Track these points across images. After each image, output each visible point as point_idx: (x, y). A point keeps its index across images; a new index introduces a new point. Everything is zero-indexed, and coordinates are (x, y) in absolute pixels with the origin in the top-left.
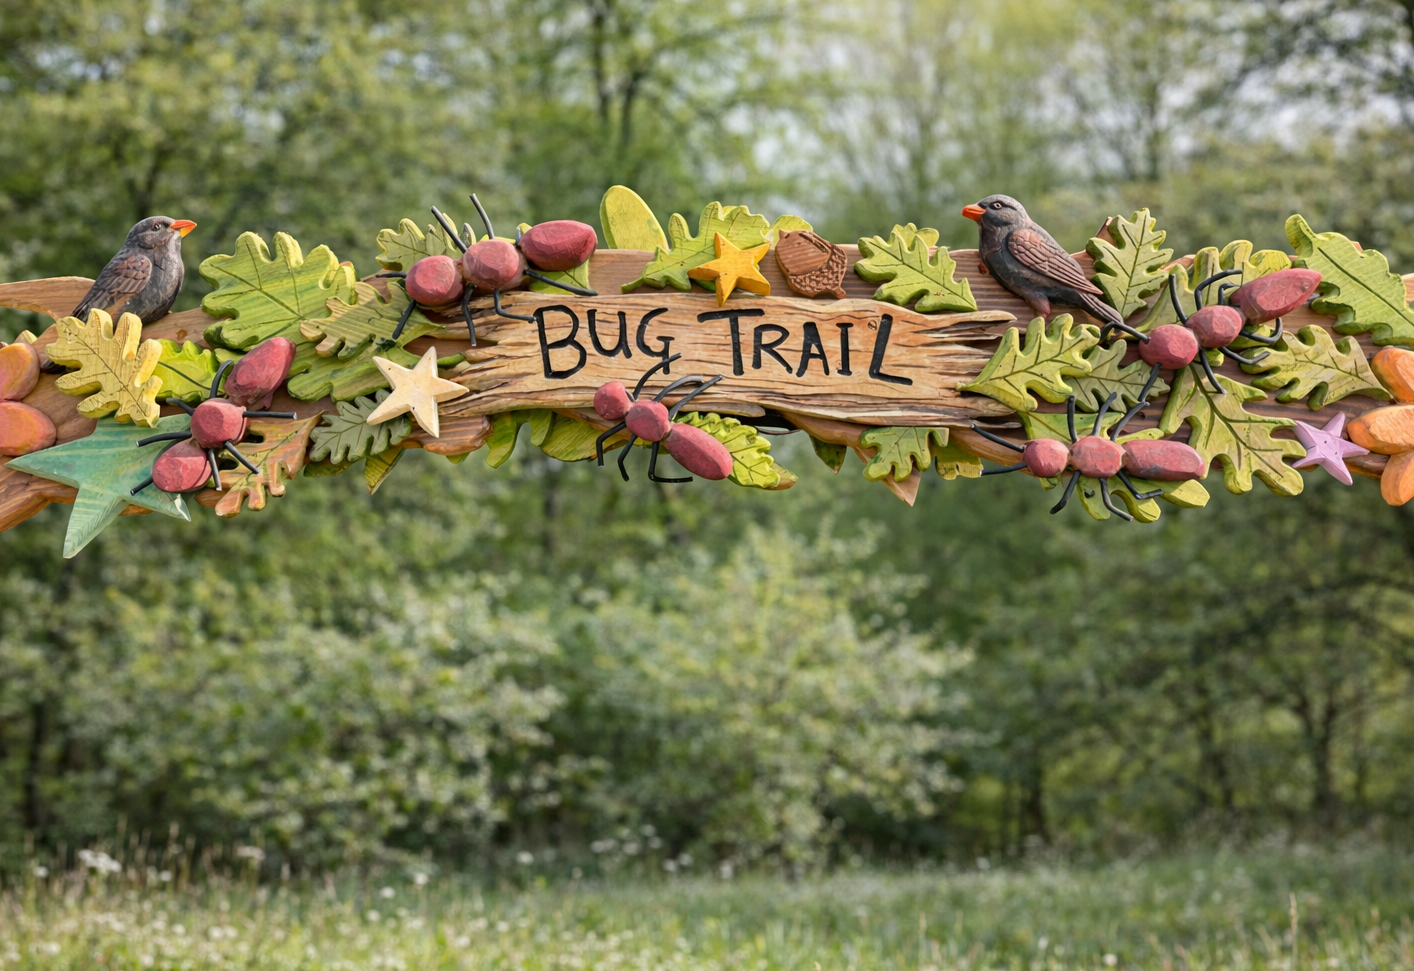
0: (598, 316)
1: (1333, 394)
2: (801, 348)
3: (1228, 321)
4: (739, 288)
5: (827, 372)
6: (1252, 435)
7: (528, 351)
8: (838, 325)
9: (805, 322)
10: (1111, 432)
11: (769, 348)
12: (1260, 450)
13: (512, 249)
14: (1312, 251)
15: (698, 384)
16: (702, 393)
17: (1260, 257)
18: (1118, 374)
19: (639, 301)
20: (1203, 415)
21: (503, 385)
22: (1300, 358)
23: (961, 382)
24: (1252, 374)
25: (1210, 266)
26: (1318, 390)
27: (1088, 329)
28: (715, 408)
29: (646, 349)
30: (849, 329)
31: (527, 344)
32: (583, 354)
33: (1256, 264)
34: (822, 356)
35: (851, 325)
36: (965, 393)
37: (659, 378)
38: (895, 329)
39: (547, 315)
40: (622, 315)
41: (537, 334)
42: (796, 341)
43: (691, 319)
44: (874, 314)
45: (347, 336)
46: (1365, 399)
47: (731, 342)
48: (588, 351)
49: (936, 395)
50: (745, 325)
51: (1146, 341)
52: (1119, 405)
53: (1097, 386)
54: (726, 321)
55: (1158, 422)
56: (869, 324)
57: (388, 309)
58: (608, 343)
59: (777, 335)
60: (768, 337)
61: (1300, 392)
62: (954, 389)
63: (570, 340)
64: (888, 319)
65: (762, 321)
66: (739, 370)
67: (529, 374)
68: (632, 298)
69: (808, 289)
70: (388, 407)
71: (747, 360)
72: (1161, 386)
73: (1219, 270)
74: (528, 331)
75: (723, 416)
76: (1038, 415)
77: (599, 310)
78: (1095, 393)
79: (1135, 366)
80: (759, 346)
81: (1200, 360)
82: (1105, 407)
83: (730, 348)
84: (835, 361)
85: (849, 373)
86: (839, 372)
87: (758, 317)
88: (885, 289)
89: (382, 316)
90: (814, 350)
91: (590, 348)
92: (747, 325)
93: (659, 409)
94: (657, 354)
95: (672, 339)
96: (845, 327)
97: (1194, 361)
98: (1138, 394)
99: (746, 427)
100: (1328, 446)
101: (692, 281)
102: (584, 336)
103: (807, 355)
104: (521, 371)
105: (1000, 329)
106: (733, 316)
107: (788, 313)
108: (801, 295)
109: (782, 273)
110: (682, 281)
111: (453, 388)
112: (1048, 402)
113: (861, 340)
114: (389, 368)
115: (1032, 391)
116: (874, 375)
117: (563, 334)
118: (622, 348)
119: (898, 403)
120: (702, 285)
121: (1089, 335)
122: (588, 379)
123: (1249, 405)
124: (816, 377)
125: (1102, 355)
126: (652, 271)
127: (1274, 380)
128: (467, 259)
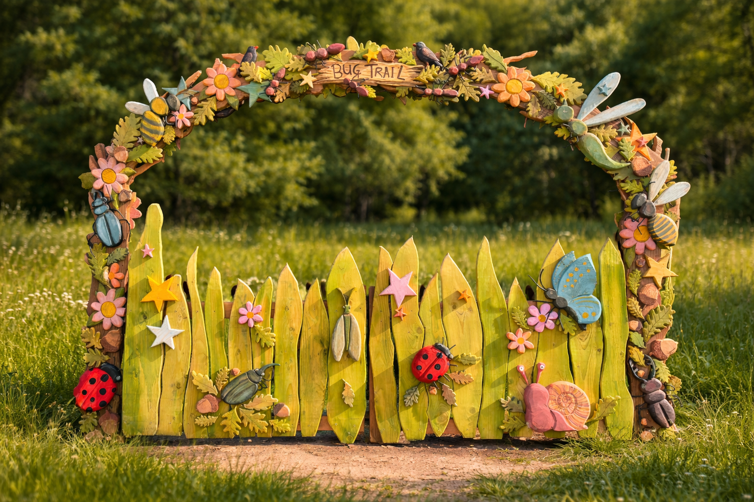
1: (484, 81)
3: (464, 66)
4: (372, 60)
5: (389, 77)
6: (471, 89)
9: (385, 67)
10: (441, 88)
11: (378, 72)
12: (472, 93)
13: (326, 50)
14: (486, 51)
16: (365, 81)
18: (443, 76)
19: (353, 62)
20: (461, 85)
21: (327, 79)
22: (479, 74)
23: (414, 79)
24: (470, 77)
26: (482, 80)
28: (366, 84)
29: (354, 73)
31: (331, 71)
33: (474, 53)
34: (388, 74)
37: (356, 78)
38: (403, 69)
39: (335, 66)
40: (350, 66)
41: (333, 69)
42: (384, 71)
43: (363, 66)
44: (399, 65)
45: (294, 68)
46: (493, 82)
48: (343, 74)
49: (409, 81)
51: (450, 70)
52: (443, 83)
53: (439, 79)
54: (370, 67)
55: (451, 86)
56: (398, 68)
57: (301, 63)
58: (347, 72)
59: (380, 70)
60: (378, 70)
61: (478, 80)
63: (339, 72)
64: (402, 66)
66: (372, 77)
67: (331, 77)
68: (351, 62)
69: (387, 60)
70: (303, 83)
71: (374, 74)
72: (451, 79)
74: (331, 69)
75: (367, 86)
76: (428, 85)
77: (345, 65)
79: (447, 75)
80: (376, 72)
82: (441, 83)
83: (371, 72)
84: (390, 75)
85: (393, 77)
86: (391, 77)
87: (376, 66)
88: (400, 60)
92: (374, 67)
93: (356, 84)
95: (360, 70)
96: (393, 68)
97: (458, 74)
98: (447, 80)
99: (371, 87)
100: (486, 92)
101: (363, 58)
102: (342, 71)
103: (385, 74)
104: (329, 76)
105: (421, 69)
106: (371, 65)
107: (382, 65)
108: (385, 61)
109: (382, 57)
110: (360, 58)
111: (315, 79)
112: (431, 82)
113: (396, 71)
114: (303, 76)
115: (427, 79)
116: (398, 78)
117: (338, 70)
118: (350, 72)
119: (402, 82)
120: (365, 59)
121: (438, 68)
122: (343, 78)
123: (470, 83)
124: (387, 78)
125: (441, 72)
126: (355, 55)
127: (473, 78)
128: (316, 52)
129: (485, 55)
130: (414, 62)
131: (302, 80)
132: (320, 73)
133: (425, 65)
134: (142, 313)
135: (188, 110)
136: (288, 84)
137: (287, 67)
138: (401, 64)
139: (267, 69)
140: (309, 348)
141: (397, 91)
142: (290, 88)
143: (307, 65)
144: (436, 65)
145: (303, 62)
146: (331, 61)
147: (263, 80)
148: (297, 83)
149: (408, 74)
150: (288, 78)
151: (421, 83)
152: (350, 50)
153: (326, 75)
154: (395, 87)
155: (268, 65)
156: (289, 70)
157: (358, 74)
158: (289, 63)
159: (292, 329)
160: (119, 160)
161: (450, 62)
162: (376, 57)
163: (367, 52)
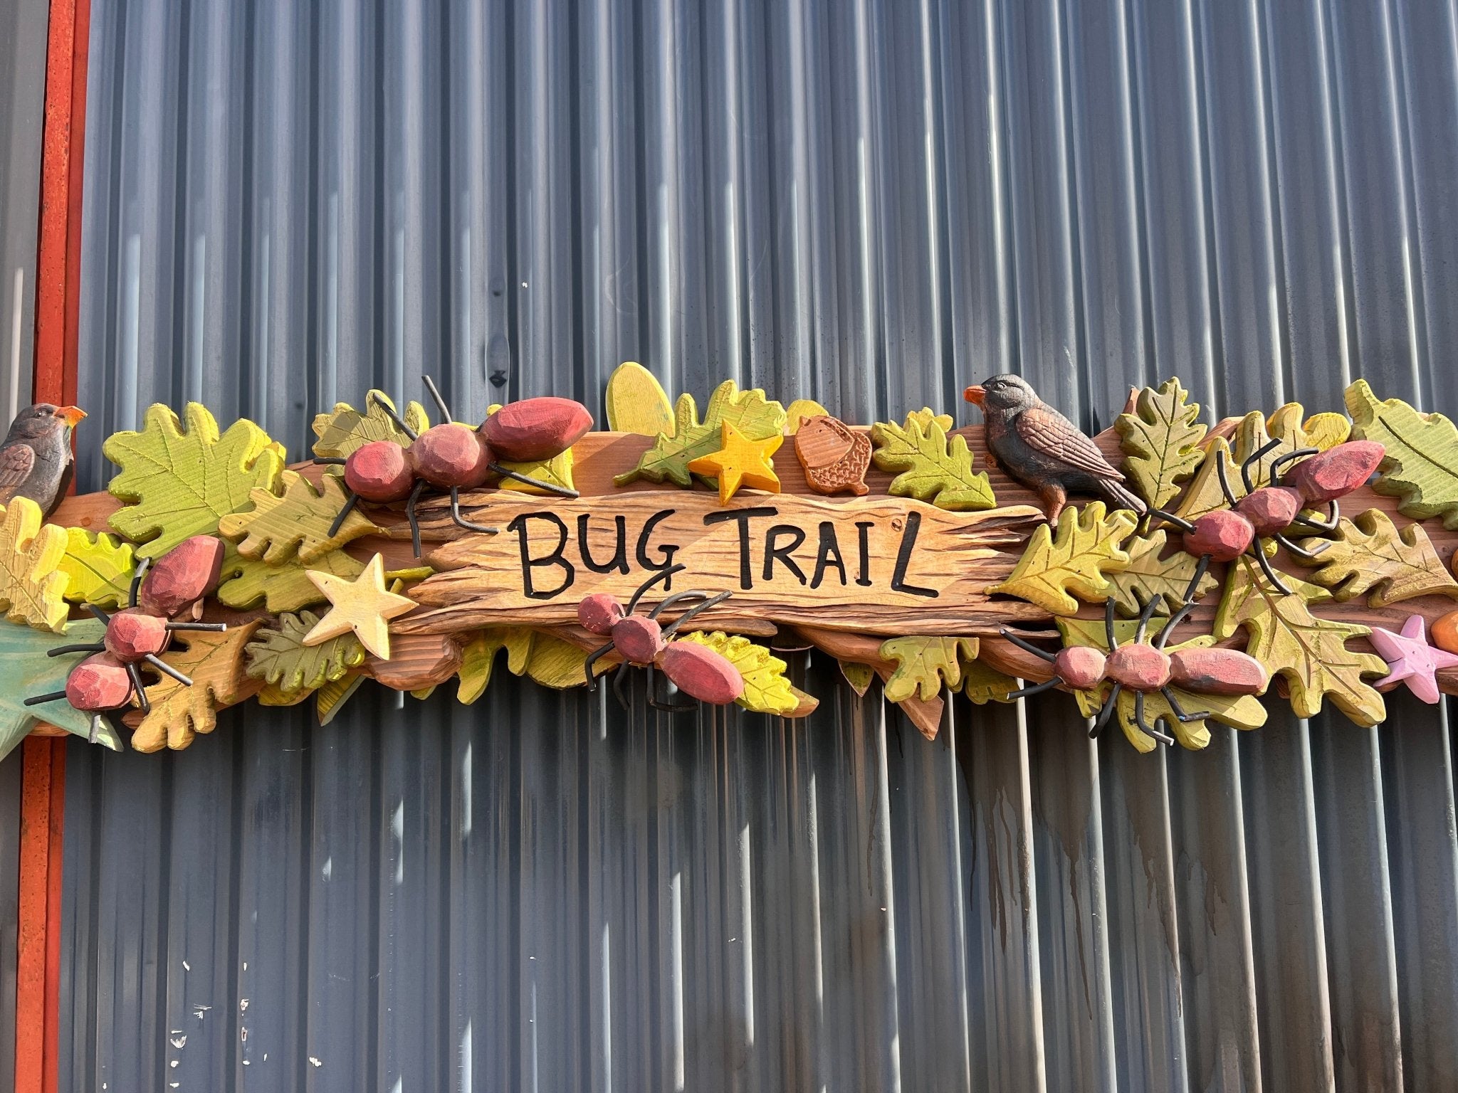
0: (590, 523)
1: (1394, 593)
2: (816, 554)
3: (1284, 505)
4: (746, 485)
5: (844, 582)
6: (1323, 645)
7: (505, 563)
8: (857, 524)
9: (820, 522)
10: (1156, 642)
11: (783, 555)
12: (1333, 664)
13: (472, 437)
14: (1372, 418)
15: (701, 599)
16: (706, 610)
17: (1314, 425)
18: (1158, 567)
19: (641, 501)
20: (1262, 620)
21: (475, 599)
22: (1357, 548)
23: (991, 587)
24: (1310, 569)
25: (1256, 435)
26: (1379, 587)
27: (1124, 515)
28: (719, 625)
29: (646, 563)
30: (869, 529)
31: (504, 554)
32: (571, 571)
33: (1310, 432)
34: (839, 563)
35: (871, 524)
36: (996, 597)
37: (657, 593)
38: (922, 529)
39: (531, 524)
40: (620, 520)
41: (518, 545)
42: (811, 546)
43: (697, 523)
44: (898, 511)
45: (274, 536)
46: (1445, 599)
47: (738, 549)
48: (576, 568)
49: (963, 601)
50: (755, 527)
51: (1192, 531)
52: (1163, 608)
53: (1137, 584)
54: (734, 524)
55: (1210, 627)
56: (894, 525)
57: (323, 507)
58: (602, 556)
59: (790, 539)
60: (782, 541)
61: (1359, 587)
62: (983, 594)
63: (557, 558)
64: (915, 516)
65: (773, 521)
66: (746, 583)
67: (506, 590)
68: (630, 498)
69: (828, 484)
70: (327, 626)
71: (757, 569)
72: (1208, 581)
73: (1266, 440)
74: (507, 540)
75: (729, 634)
76: (1076, 622)
77: (592, 515)
78: (1135, 591)
79: (1179, 558)
80: (771, 552)
81: (1254, 551)
82: (1150, 612)
83: (738, 557)
84: (852, 568)
85: (869, 583)
86: (858, 581)
87: (769, 518)
88: (902, 481)
89: (314, 514)
90: (831, 556)
91: (578, 564)
92: (758, 527)
93: (653, 627)
94: (658, 567)
95: (676, 548)
96: (863, 527)
97: (1246, 552)
98: (1183, 592)
99: (756, 646)
100: (1416, 657)
101: (693, 476)
102: (572, 552)
103: (822, 562)
104: (496, 585)
105: (1027, 527)
106: (742, 516)
107: (804, 514)
108: (819, 492)
109: (801, 466)
110: (681, 475)
111: (401, 603)
112: (1089, 605)
113: (883, 543)
114: (325, 581)
115: (1067, 588)
116: (898, 585)
117: (548, 549)
118: (619, 562)
119: (922, 612)
120: (702, 481)
121: (1125, 522)
122: (572, 596)
123: (1314, 606)
124: (833, 589)
125: (1141, 545)
126: (650, 461)
127: (1331, 575)
128: (415, 446)
129: (1377, 442)
130: (982, 488)
131: (320, 606)
132: (439, 568)
133: (1047, 505)
136: (232, 636)
137: (230, 530)
138: (906, 505)
139: (119, 538)
141: (894, 665)
142: (244, 658)
143: (358, 522)
144: (1112, 505)
145: (336, 499)
146: (509, 498)
147: (76, 609)
148: (290, 625)
149: (955, 564)
150: (234, 594)
151: (1028, 612)
152: (617, 433)
153: (478, 579)
154: (883, 637)
155: (126, 520)
156: (246, 547)
158: (251, 506)
161: (1187, 482)
162: (766, 469)
163: (717, 439)
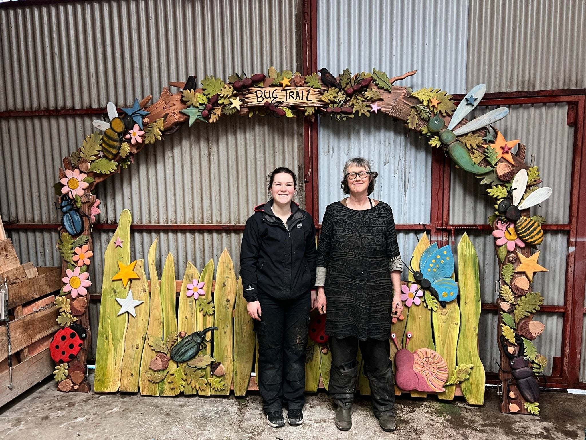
0: (266, 92)
4: (286, 86)
6: (363, 106)
7: (254, 97)
8: (302, 91)
9: (297, 91)
12: (364, 109)
13: (250, 79)
20: (355, 103)
21: (251, 102)
22: (369, 93)
26: (372, 98)
28: (283, 105)
29: (273, 97)
37: (274, 101)
39: (258, 92)
40: (270, 91)
41: (256, 95)
42: (295, 94)
43: (280, 91)
45: (225, 94)
49: (315, 102)
50: (288, 92)
52: (342, 101)
54: (285, 92)
58: (267, 96)
60: (292, 94)
61: (369, 98)
62: (318, 101)
63: (261, 97)
64: (309, 90)
66: (286, 99)
68: (271, 88)
70: (232, 106)
72: (348, 98)
76: (330, 104)
80: (290, 95)
83: (285, 96)
86: (301, 99)
87: (290, 90)
88: (308, 85)
89: (230, 91)
93: (274, 106)
95: (277, 95)
98: (344, 99)
99: (288, 108)
100: (375, 108)
102: (263, 96)
103: (297, 96)
104: (254, 100)
105: (324, 91)
106: (286, 90)
107: (294, 90)
108: (297, 86)
109: (295, 83)
110: (278, 84)
111: (241, 103)
112: (332, 102)
113: (305, 94)
114: (232, 100)
115: (329, 100)
116: (307, 99)
117: (260, 95)
118: (270, 97)
119: (310, 103)
120: (281, 85)
122: (264, 102)
123: (362, 101)
124: (298, 100)
125: (340, 93)
126: (274, 82)
127: (365, 96)
128: (243, 81)
129: (375, 77)
130: (320, 85)
131: (231, 103)
132: (246, 98)
133: (328, 88)
134: (113, 289)
135: (140, 129)
136: (220, 107)
137: (219, 93)
138: (309, 88)
139: (205, 95)
140: (241, 316)
141: (306, 111)
142: (222, 111)
143: (235, 92)
144: (336, 87)
145: (232, 88)
146: (255, 88)
147: (201, 104)
148: (227, 106)
149: (314, 96)
150: (220, 102)
151: (324, 103)
154: (304, 107)
155: (205, 92)
156: (221, 96)
157: (276, 98)
158: (221, 90)
159: (228, 301)
160: (82, 170)
161: (347, 84)
162: (289, 83)
163: (282, 79)
